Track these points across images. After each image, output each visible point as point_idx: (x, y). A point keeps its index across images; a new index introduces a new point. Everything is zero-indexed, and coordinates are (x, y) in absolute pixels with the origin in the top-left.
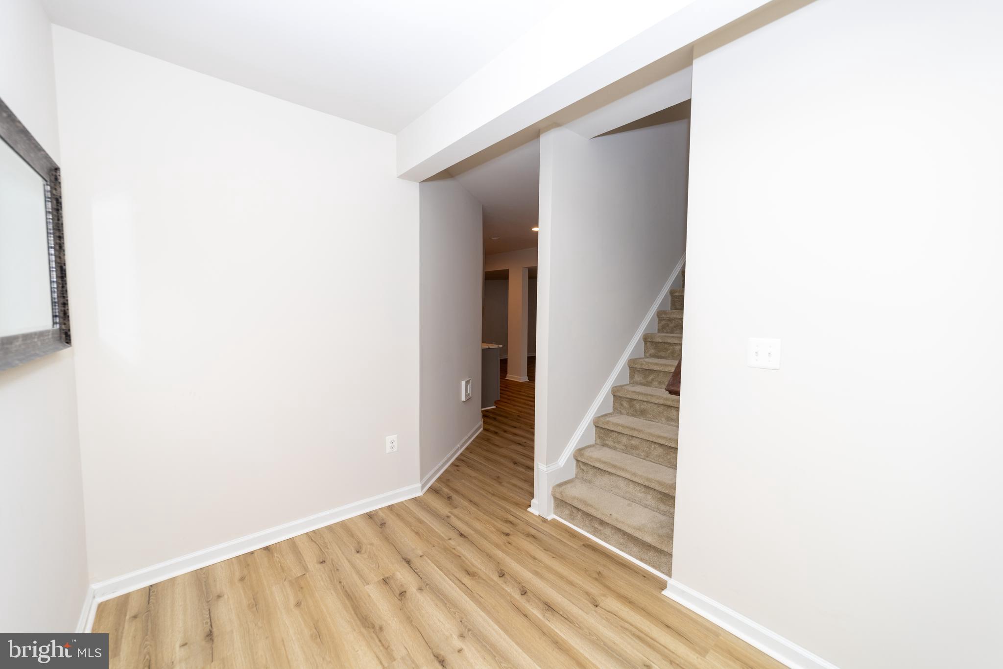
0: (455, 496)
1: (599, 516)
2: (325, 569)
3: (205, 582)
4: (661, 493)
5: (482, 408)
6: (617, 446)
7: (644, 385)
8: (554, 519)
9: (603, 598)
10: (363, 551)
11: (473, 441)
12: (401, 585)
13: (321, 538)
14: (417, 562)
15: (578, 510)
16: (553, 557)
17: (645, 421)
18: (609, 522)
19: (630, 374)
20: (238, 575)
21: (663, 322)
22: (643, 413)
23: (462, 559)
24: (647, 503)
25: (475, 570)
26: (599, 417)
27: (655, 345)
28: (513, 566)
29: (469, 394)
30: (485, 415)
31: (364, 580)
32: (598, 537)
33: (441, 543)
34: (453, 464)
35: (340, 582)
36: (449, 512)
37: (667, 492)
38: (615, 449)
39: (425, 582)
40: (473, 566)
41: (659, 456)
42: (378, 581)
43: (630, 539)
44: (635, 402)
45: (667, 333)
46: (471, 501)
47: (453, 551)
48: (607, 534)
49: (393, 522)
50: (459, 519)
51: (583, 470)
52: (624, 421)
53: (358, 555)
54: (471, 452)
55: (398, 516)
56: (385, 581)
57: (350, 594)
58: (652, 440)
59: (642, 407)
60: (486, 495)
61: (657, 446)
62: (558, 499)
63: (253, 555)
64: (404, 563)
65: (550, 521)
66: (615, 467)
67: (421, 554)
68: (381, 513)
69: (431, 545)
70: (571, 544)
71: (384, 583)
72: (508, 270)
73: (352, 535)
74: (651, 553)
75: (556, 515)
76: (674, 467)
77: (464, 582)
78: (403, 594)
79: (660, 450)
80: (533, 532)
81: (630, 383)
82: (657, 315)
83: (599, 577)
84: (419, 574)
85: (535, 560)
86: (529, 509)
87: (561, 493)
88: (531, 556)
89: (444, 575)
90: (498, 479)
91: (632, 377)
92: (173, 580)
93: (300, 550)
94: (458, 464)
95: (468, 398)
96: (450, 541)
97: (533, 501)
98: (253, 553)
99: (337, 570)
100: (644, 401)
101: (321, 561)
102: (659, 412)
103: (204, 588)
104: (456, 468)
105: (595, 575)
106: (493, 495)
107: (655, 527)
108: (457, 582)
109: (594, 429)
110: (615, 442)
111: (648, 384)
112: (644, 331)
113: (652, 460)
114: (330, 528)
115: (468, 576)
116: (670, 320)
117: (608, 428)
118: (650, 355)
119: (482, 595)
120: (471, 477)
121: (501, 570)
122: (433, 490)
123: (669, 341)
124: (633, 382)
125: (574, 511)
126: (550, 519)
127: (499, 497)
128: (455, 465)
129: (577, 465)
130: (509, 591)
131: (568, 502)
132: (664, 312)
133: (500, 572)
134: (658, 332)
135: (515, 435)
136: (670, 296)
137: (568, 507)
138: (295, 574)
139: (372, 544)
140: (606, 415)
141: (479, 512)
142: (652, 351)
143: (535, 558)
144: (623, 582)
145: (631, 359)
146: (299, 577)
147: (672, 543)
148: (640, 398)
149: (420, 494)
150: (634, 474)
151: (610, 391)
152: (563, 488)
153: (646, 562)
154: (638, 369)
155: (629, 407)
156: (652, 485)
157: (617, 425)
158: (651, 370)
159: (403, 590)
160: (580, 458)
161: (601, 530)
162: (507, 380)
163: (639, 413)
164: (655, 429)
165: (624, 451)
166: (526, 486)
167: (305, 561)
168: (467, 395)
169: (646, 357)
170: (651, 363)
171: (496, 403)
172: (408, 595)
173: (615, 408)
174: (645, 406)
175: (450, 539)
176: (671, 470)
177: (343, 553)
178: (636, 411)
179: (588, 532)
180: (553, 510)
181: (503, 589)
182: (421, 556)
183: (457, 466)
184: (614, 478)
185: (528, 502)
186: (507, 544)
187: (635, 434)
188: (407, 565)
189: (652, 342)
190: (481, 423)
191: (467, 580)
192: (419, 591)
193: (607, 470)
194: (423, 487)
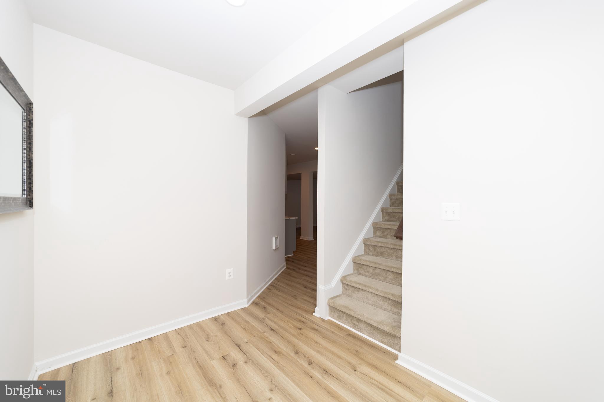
0: (268, 307)
1: (356, 316)
2: (186, 351)
3: (109, 360)
4: (393, 301)
5: (285, 255)
6: (367, 274)
7: (382, 238)
8: (329, 320)
9: (359, 366)
10: (210, 340)
11: (280, 274)
12: (234, 360)
13: (184, 332)
14: (244, 346)
15: (344, 313)
16: (329, 342)
17: (383, 258)
18: (363, 319)
19: (374, 231)
20: (130, 355)
21: (393, 201)
22: (382, 254)
23: (271, 344)
24: (385, 307)
25: (280, 350)
26: (356, 257)
27: (389, 214)
28: (304, 347)
29: (277, 246)
30: (287, 260)
31: (211, 357)
32: (356, 329)
33: (259, 334)
34: (267, 288)
35: (195, 359)
36: (264, 316)
37: (397, 300)
38: (365, 276)
39: (249, 358)
40: (279, 348)
41: (392, 279)
42: (219, 358)
43: (375, 329)
44: (377, 247)
45: (395, 207)
46: (278, 310)
47: (267, 339)
48: (362, 327)
49: (230, 323)
50: (270, 320)
51: (347, 289)
52: (371, 259)
53: (207, 342)
54: (278, 281)
55: (233, 319)
56: (224, 358)
57: (202, 366)
58: (387, 269)
59: (381, 250)
60: (287, 306)
61: (390, 273)
62: (331, 306)
63: (141, 343)
64: (236, 347)
65: (326, 320)
66: (365, 286)
67: (247, 341)
68: (222, 317)
69: (253, 336)
70: (339, 334)
71: (223, 359)
72: (301, 173)
73: (203, 330)
74: (388, 338)
75: (330, 317)
76: (401, 285)
77: (273, 358)
78: (235, 365)
79: (392, 276)
80: (316, 327)
81: (374, 236)
82: (389, 197)
83: (357, 354)
84: (245, 353)
85: (317, 344)
86: (314, 314)
87: (333, 302)
88: (314, 341)
89: (260, 354)
90: (295, 297)
91: (375, 233)
92: (89, 359)
93: (171, 340)
94: (270, 288)
95: (277, 247)
96: (265, 333)
97: (316, 309)
98: (141, 342)
99: (194, 351)
100: (382, 247)
101: (184, 346)
102: (391, 253)
103: (108, 364)
104: (269, 290)
105: (354, 352)
106: (292, 306)
107: (390, 321)
108: (269, 357)
109: (353, 264)
110: (365, 272)
111: (384, 237)
112: (381, 206)
113: (388, 282)
114: (190, 327)
115: (276, 354)
116: (397, 199)
117: (361, 263)
118: (386, 220)
119: (284, 365)
120: (278, 295)
121: (296, 350)
122: (255, 303)
123: (396, 211)
124: (375, 236)
125: (341, 314)
126: (327, 319)
127: (295, 307)
128: (268, 289)
129: (342, 286)
130: (301, 362)
131: (337, 308)
132: (394, 195)
133: (296, 351)
134: (390, 207)
135: (306, 271)
136: (396, 186)
137: (338, 312)
138: (167, 354)
139: (216, 336)
140: (360, 256)
141: (283, 316)
142: (387, 218)
143: (317, 343)
144: (371, 356)
145: (374, 222)
146: (169, 356)
147: (401, 331)
148: (380, 245)
149: (246, 305)
150: (377, 290)
151: (362, 241)
152: (334, 300)
153: (385, 344)
154: (379, 228)
155: (373, 250)
156: (388, 296)
157: (367, 261)
158: (386, 228)
159: (235, 363)
160: (345, 282)
161: (357, 325)
162: (301, 239)
163: (379, 254)
164: (389, 263)
165: (371, 277)
166: (311, 300)
167: (173, 347)
168: (276, 246)
169: (383, 221)
170: (386, 224)
171: (294, 252)
172: (238, 366)
173: (365, 252)
174: (383, 250)
175: (265, 332)
176: (400, 287)
177: (197, 341)
178: (378, 253)
179: (350, 327)
180: (328, 314)
181: (298, 361)
182: (246, 343)
183: (270, 289)
184: (365, 293)
185: (313, 310)
186: (301, 335)
187: (377, 266)
188: (237, 348)
189: (386, 212)
190: (284, 264)
191: (275, 356)
192: (245, 363)
193: (361, 288)
194: (248, 301)
